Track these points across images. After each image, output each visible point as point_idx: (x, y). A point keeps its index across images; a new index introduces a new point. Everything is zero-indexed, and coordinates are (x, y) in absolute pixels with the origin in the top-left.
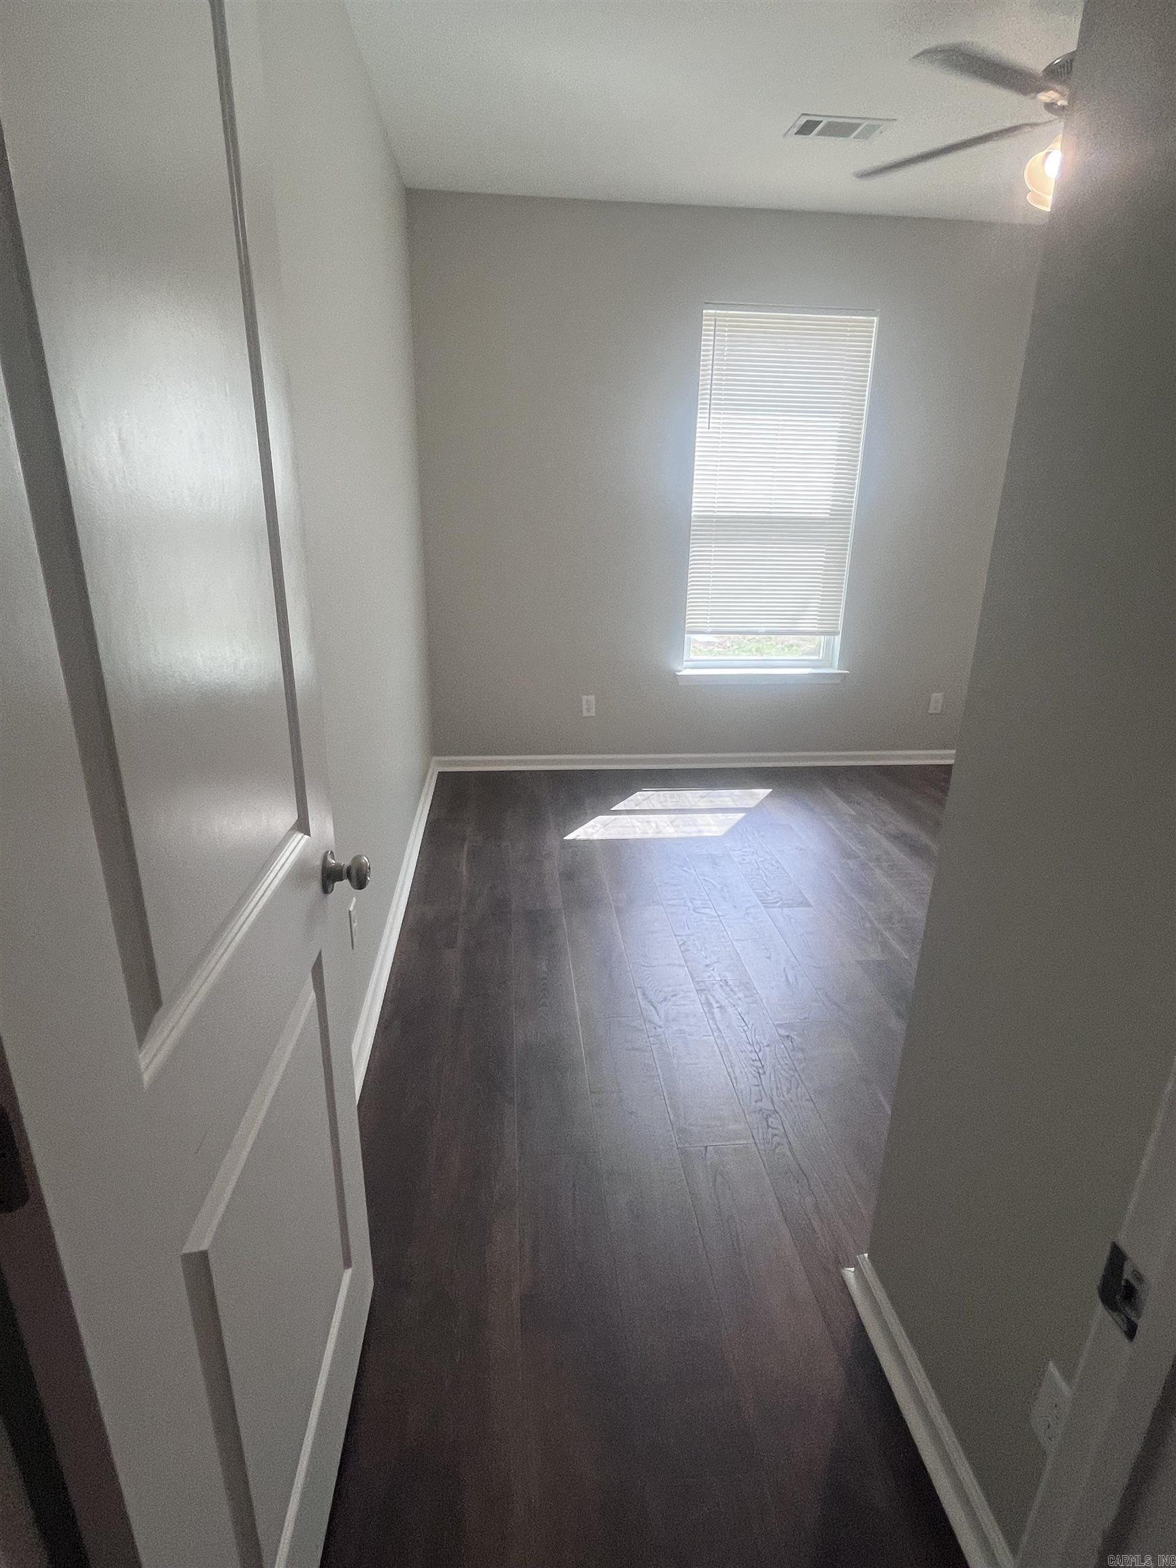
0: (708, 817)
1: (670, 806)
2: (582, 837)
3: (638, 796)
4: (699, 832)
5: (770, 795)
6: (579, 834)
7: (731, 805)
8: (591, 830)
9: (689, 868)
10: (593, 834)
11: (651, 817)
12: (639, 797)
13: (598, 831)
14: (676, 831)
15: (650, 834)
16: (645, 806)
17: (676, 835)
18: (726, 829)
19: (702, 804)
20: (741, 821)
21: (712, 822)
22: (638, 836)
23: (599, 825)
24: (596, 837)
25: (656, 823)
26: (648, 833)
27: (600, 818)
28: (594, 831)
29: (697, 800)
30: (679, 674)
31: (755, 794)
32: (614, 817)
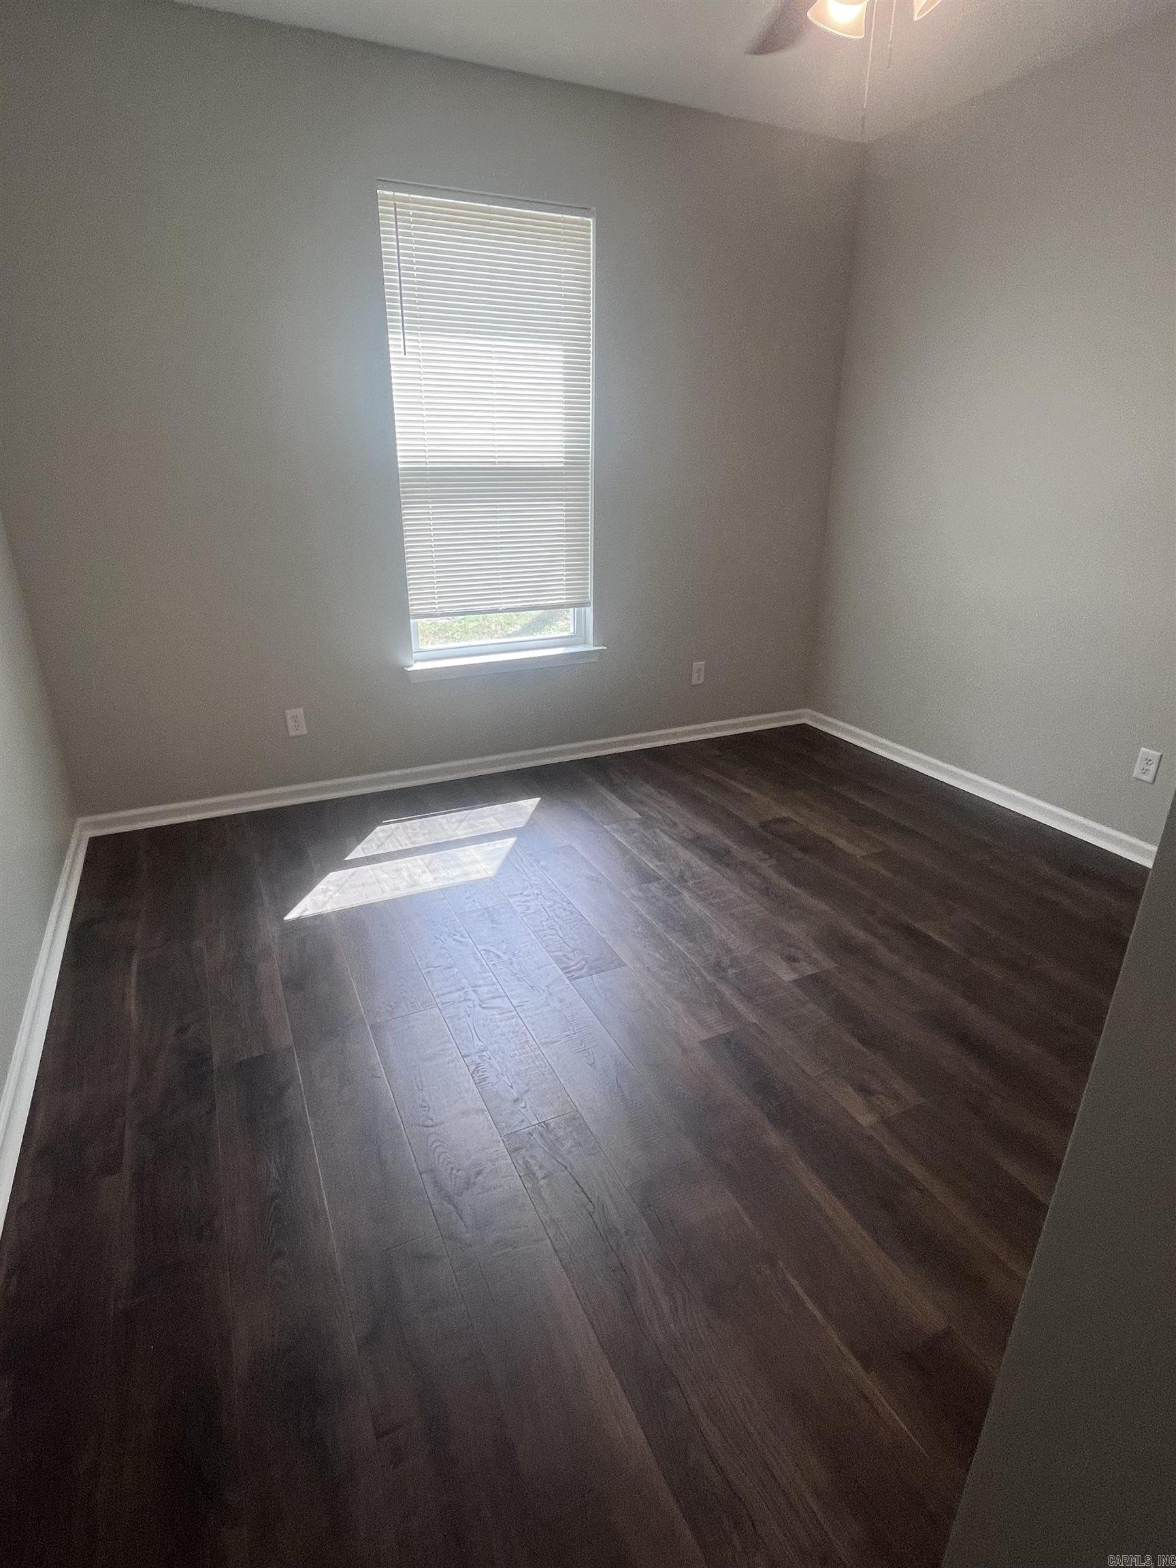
0: (472, 851)
1: (422, 841)
2: (310, 912)
3: (380, 832)
4: (466, 875)
5: (539, 805)
6: (305, 908)
7: (497, 827)
8: (321, 898)
9: (462, 936)
10: (325, 904)
11: (400, 863)
12: (381, 835)
13: (331, 897)
14: (435, 878)
15: (403, 890)
16: (390, 848)
17: (435, 886)
18: (497, 863)
19: (461, 833)
20: (513, 851)
21: (478, 857)
22: (386, 896)
23: (332, 888)
24: (329, 908)
25: (408, 870)
26: (398, 889)
27: (333, 876)
28: (326, 899)
29: (454, 826)
30: (409, 670)
31: (522, 808)
32: (351, 871)
